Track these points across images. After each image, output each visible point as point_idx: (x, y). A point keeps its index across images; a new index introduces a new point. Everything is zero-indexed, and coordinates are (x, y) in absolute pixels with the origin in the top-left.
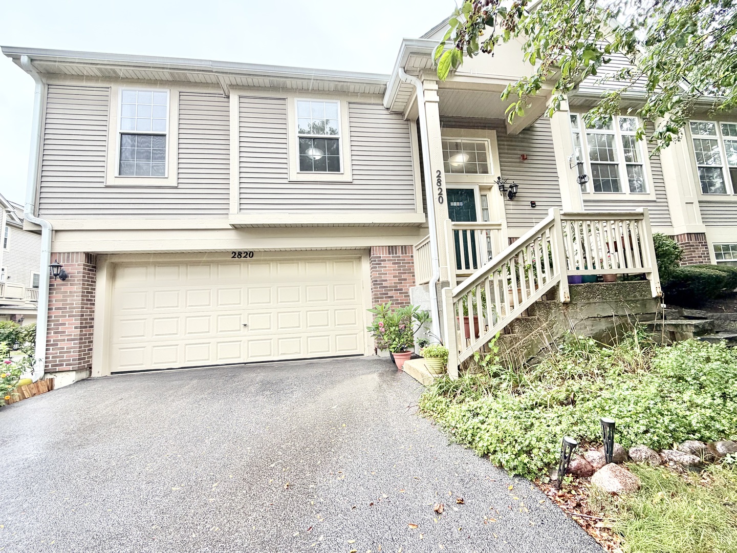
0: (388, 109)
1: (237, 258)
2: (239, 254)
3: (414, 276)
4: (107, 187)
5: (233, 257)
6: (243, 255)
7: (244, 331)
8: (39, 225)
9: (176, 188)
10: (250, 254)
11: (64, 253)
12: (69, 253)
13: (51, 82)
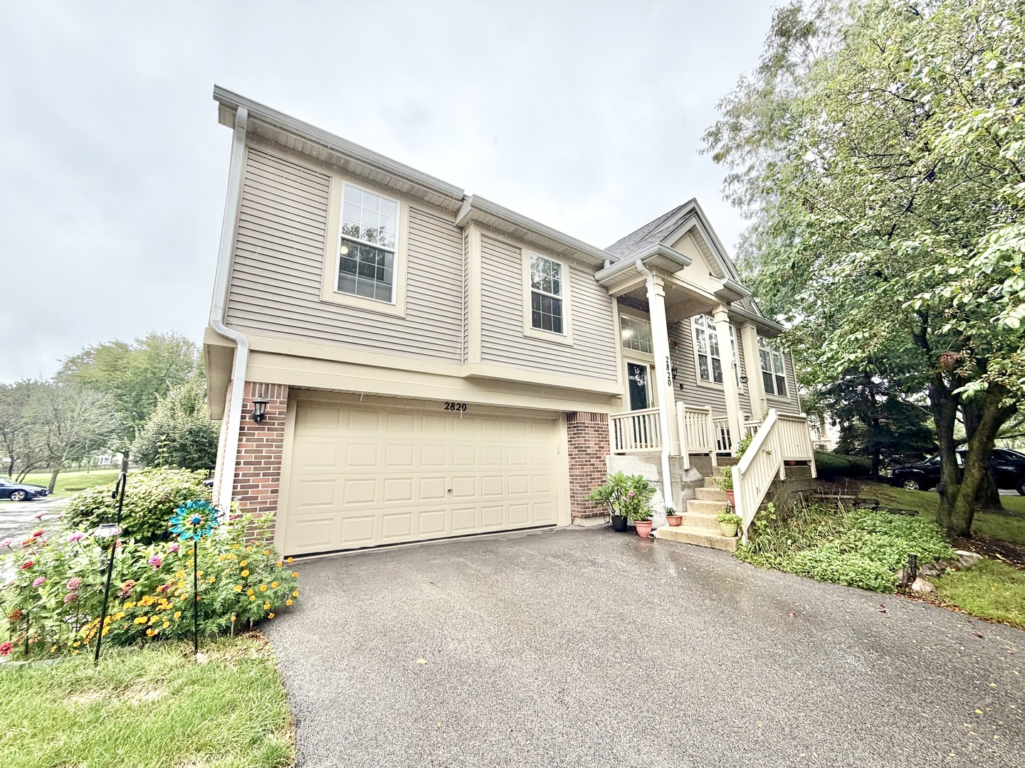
0: (597, 281)
1: (450, 410)
2: (452, 406)
3: (609, 444)
4: (322, 302)
5: (446, 409)
6: (456, 407)
7: (447, 497)
8: (234, 341)
9: (404, 319)
10: (463, 406)
11: (261, 384)
12: (267, 385)
13: (253, 146)
